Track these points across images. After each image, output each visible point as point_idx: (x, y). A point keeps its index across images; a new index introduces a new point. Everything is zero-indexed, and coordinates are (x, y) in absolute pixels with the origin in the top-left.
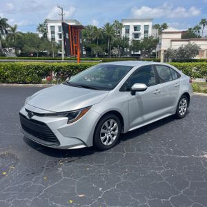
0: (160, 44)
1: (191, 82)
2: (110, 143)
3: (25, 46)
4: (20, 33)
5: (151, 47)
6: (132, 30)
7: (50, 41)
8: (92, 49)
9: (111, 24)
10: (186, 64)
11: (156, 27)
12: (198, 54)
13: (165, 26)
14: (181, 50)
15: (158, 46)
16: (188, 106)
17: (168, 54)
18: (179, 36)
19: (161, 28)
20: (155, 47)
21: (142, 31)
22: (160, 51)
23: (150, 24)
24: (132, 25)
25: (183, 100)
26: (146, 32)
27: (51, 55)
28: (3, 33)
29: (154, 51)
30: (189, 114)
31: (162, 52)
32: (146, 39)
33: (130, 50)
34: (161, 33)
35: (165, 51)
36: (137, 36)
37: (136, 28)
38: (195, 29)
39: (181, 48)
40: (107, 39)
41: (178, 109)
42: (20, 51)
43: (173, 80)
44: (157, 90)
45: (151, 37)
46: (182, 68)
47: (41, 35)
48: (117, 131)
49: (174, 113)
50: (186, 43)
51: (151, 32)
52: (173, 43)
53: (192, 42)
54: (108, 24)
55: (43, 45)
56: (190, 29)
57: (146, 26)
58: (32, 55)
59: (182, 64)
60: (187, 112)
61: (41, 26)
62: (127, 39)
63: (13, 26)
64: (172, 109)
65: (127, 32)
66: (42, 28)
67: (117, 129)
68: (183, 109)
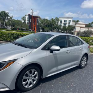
0: (75, 29)
1: (89, 47)
2: (31, 86)
3: (15, 25)
4: (14, 20)
5: (71, 30)
6: (63, 22)
7: (27, 24)
8: (45, 29)
9: (54, 18)
10: (87, 38)
11: (74, 21)
12: (92, 34)
13: (78, 21)
14: (85, 32)
15: (74, 29)
16: (87, 61)
17: (78, 34)
18: (84, 26)
19: (76, 22)
20: (73, 30)
21: (68, 22)
22: (75, 32)
23: (71, 20)
24: (63, 19)
25: (84, 57)
26: (69, 23)
27: (26, 30)
28: (6, 19)
29: (72, 32)
30: (87, 66)
31: (76, 32)
32: (69, 26)
33: (62, 31)
34: (76, 24)
35: (77, 32)
36: (65, 24)
37: (65, 21)
38: (91, 23)
39: (84, 31)
40: (52, 25)
41: (81, 63)
42: (13, 28)
43: (79, 45)
44: (68, 51)
45: (72, 25)
46: (85, 40)
47: (23, 21)
48: (37, 77)
49: (79, 65)
50: (87, 29)
51: (71, 23)
52: (81, 29)
53: (90, 29)
54: (53, 19)
55: (23, 26)
56: (89, 23)
57: (70, 21)
58: (18, 29)
59: (85, 38)
60: (86, 65)
61: (23, 17)
62: (60, 26)
63: (11, 17)
64: (77, 62)
65: (61, 22)
66: (24, 18)
67: (38, 76)
68: (84, 63)
